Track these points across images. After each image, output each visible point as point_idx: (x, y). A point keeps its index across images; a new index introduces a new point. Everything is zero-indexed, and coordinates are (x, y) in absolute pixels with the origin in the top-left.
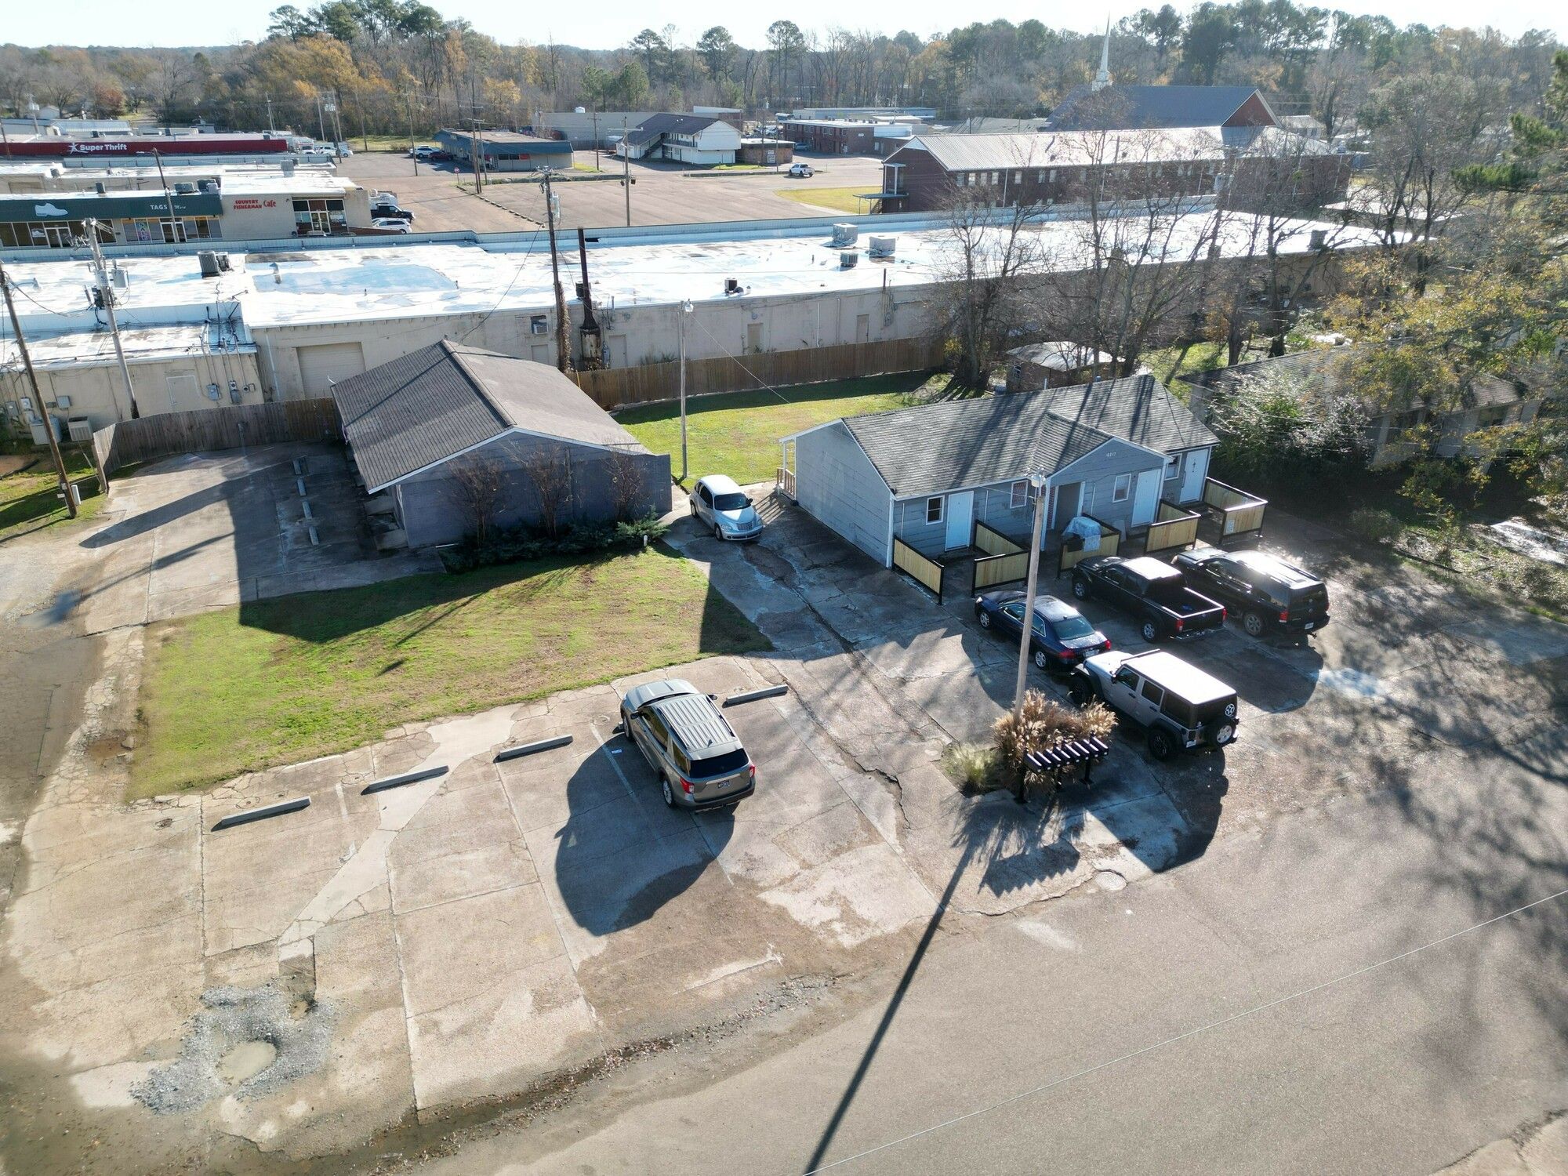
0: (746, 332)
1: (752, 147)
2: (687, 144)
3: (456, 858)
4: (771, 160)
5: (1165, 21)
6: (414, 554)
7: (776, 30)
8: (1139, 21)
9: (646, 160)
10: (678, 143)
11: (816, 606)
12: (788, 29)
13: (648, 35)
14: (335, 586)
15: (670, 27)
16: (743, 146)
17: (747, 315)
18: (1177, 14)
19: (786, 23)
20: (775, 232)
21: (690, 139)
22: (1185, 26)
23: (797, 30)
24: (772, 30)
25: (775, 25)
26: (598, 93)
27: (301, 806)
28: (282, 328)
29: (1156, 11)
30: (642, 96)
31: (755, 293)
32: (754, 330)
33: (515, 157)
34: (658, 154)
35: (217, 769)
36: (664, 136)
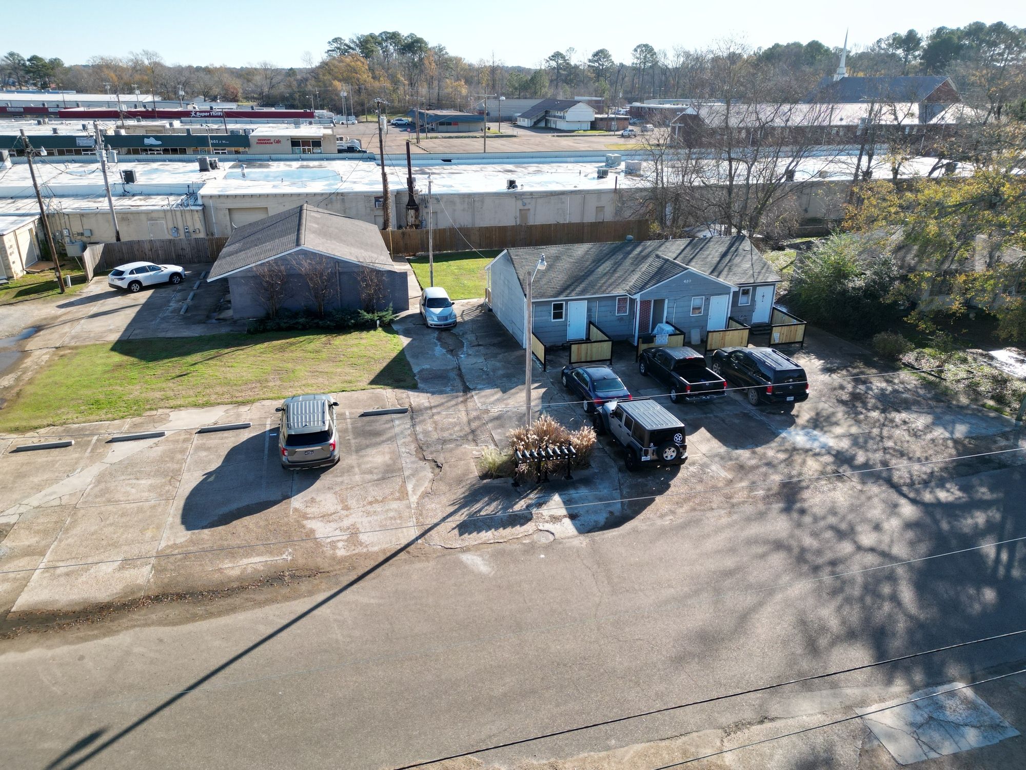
0: (518, 214)
1: (602, 119)
2: (560, 117)
3: (134, 481)
5: (910, 41)
6: (234, 322)
7: (639, 50)
8: (891, 41)
9: (535, 128)
10: (555, 117)
11: (462, 367)
12: (647, 50)
13: (557, 55)
15: (571, 50)
16: (596, 118)
17: (519, 203)
18: (919, 36)
19: (646, 46)
21: (562, 114)
23: (653, 50)
24: (636, 50)
25: (638, 47)
26: (516, 89)
27: (68, 445)
28: (220, 196)
30: (544, 90)
31: (526, 189)
32: (524, 213)
33: (449, 124)
34: (543, 124)
36: (547, 112)
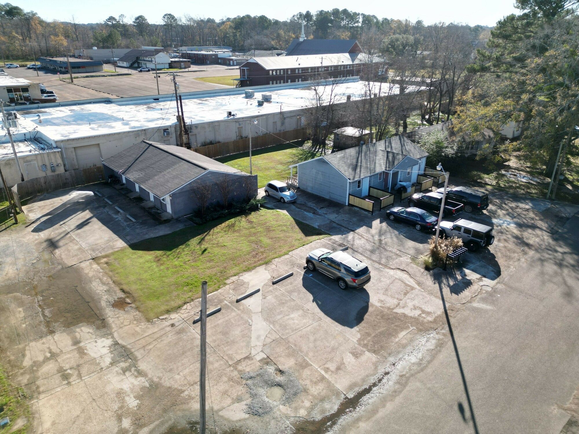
0: (237, 130)
1: (175, 62)
2: (149, 61)
4: (183, 66)
8: (299, 16)
10: (144, 60)
11: (333, 220)
13: (111, 18)
14: (157, 235)
17: (237, 124)
18: (312, 14)
19: (170, 15)
20: (222, 94)
21: (150, 59)
22: (314, 18)
23: (174, 17)
24: (164, 17)
25: (165, 15)
26: (100, 41)
27: (219, 310)
28: (68, 140)
29: (304, 13)
30: (119, 42)
32: (240, 129)
33: (79, 67)
34: (136, 65)
35: (173, 304)
36: (138, 58)
